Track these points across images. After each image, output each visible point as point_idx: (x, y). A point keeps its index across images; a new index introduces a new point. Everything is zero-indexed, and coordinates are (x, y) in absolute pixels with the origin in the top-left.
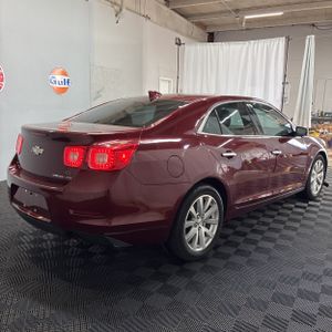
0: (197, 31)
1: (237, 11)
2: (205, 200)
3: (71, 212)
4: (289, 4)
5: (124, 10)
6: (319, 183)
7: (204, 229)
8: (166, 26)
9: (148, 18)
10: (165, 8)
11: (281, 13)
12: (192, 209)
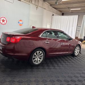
0: (59, 12)
1: (69, 8)
2: (39, 52)
3: (6, 51)
4: (82, 7)
5: (38, 7)
6: (78, 52)
7: (39, 59)
8: (50, 11)
9: (45, 9)
10: (50, 7)
11: (80, 9)
12: (35, 54)
